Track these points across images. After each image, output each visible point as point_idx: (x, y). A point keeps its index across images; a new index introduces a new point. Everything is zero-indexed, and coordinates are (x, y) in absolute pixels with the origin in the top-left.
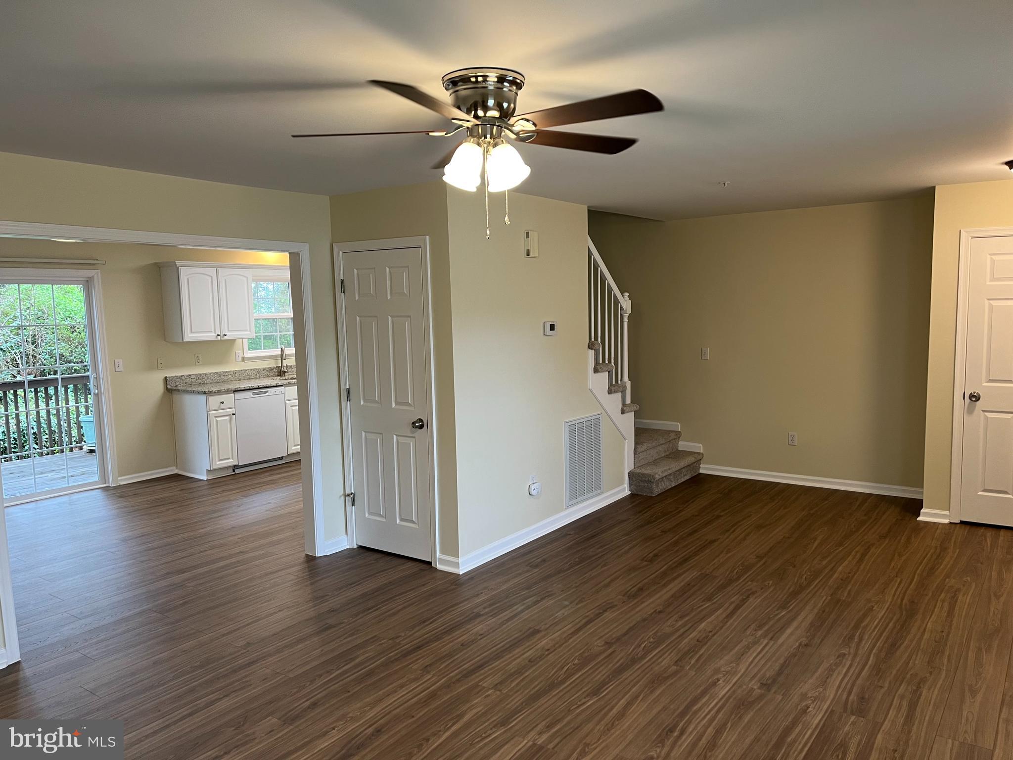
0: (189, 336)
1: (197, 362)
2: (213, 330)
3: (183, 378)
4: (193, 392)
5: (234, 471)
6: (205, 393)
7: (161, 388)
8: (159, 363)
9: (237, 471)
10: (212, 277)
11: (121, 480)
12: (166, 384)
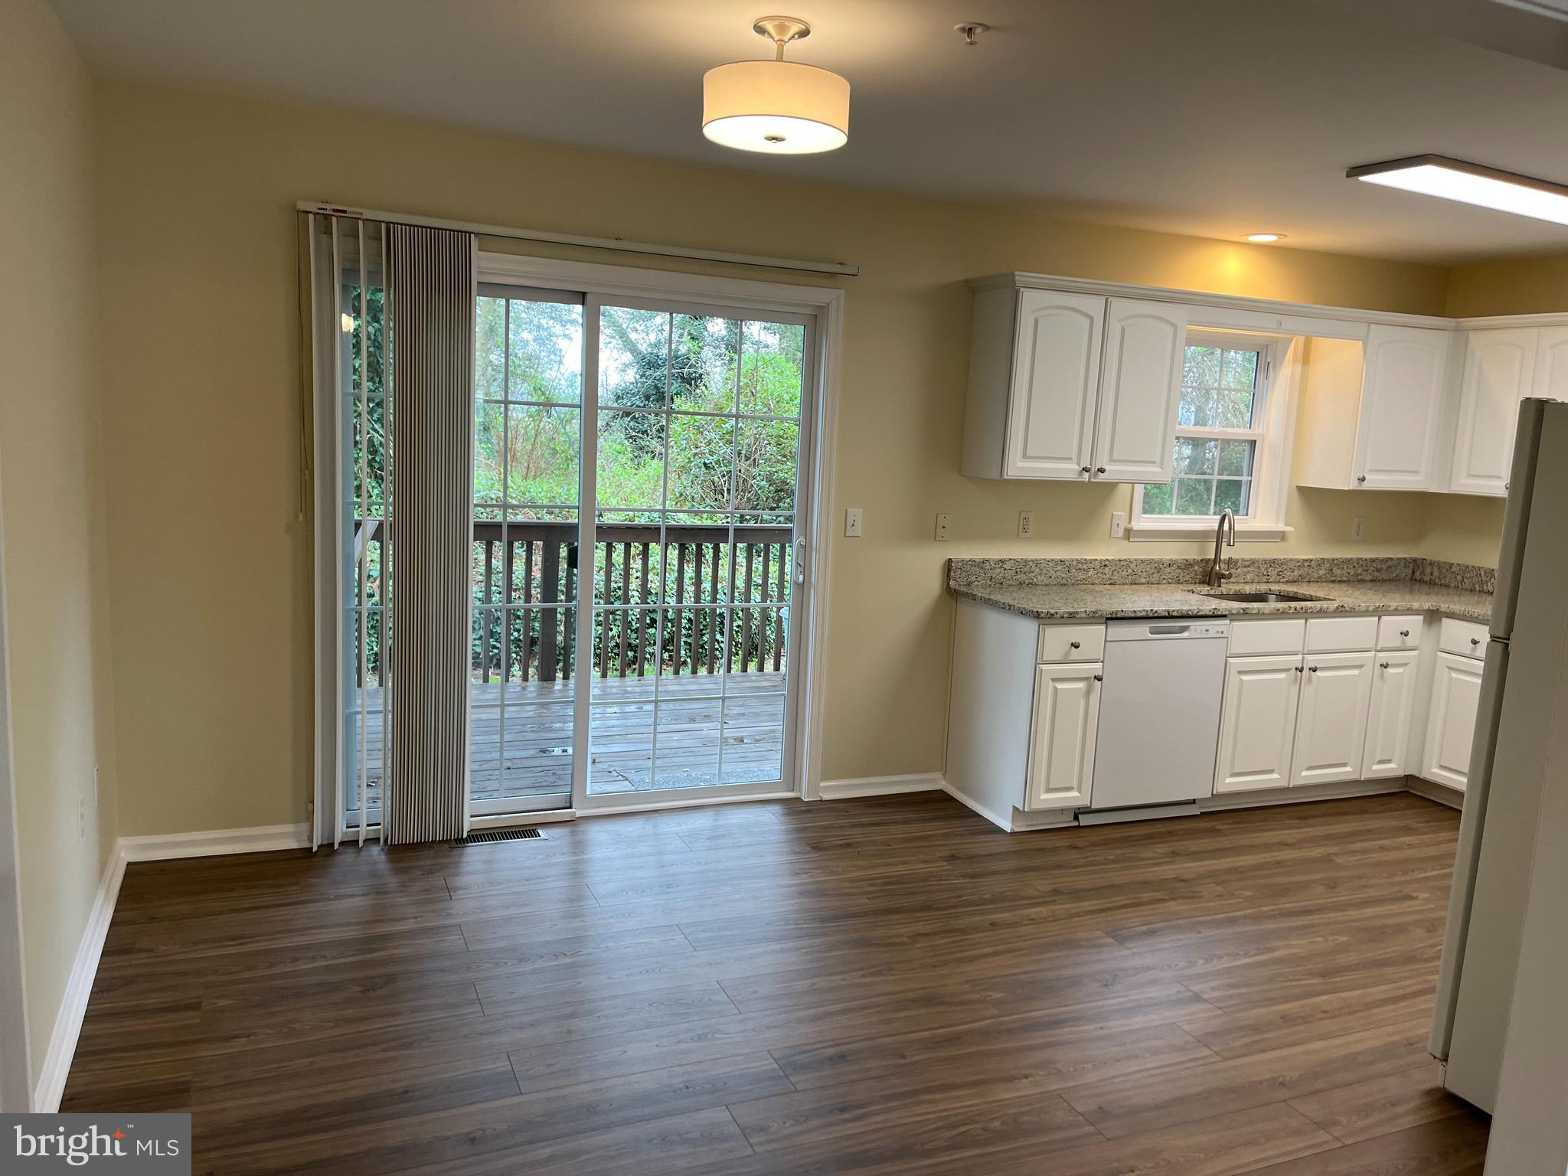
0: (1018, 467)
1: (1022, 531)
2: (1074, 456)
3: (987, 566)
4: (1007, 608)
5: (1076, 818)
6: (1037, 616)
7: (932, 584)
8: (940, 526)
9: (1085, 820)
10: (1092, 319)
11: (826, 789)
12: (948, 576)
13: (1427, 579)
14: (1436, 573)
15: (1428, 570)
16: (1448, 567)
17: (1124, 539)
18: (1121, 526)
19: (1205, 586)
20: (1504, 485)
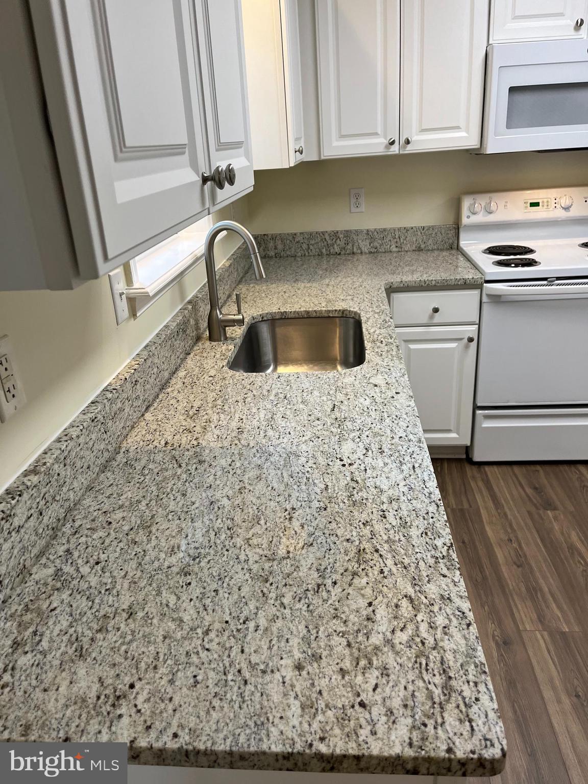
13: (272, 253)
14: (280, 247)
15: (271, 244)
16: (291, 238)
17: (130, 318)
18: (124, 297)
19: (208, 343)
20: (386, 142)
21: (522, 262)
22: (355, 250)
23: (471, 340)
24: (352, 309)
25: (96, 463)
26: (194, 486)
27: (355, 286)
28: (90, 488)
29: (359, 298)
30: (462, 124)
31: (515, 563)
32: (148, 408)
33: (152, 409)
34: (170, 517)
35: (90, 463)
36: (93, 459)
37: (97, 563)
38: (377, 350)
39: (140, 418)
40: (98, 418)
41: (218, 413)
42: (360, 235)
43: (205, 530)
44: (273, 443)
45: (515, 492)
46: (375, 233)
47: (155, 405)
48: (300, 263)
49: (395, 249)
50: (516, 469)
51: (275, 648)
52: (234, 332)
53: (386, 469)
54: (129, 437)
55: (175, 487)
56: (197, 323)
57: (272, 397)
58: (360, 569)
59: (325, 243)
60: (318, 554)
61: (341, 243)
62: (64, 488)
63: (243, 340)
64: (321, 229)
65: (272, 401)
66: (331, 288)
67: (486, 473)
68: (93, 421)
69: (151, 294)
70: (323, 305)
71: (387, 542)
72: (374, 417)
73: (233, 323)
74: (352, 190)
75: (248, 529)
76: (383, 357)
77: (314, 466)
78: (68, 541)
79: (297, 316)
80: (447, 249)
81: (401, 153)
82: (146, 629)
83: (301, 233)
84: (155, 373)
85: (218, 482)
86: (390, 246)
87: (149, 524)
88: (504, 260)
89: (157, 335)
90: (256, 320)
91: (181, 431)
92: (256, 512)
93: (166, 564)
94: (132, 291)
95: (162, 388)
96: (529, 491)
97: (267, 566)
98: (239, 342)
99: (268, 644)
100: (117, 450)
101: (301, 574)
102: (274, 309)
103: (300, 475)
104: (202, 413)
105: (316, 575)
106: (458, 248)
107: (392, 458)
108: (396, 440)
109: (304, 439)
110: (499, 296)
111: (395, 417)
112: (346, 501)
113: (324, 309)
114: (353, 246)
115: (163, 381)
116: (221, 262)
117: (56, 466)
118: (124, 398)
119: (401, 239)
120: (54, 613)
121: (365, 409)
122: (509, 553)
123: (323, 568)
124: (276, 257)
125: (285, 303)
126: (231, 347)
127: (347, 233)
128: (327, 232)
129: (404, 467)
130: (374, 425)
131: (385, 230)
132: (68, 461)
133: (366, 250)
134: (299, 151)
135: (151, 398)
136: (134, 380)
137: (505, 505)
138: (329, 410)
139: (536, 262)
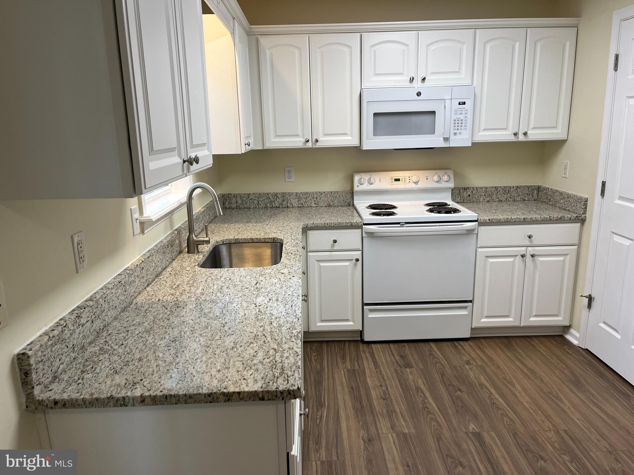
17: (140, 234)
18: (138, 221)
19: (186, 255)
20: (303, 140)
21: (387, 213)
22: (289, 205)
23: (357, 260)
24: (279, 238)
25: (120, 306)
26: (174, 316)
27: (284, 225)
28: (116, 318)
29: (285, 231)
30: (348, 132)
31: (382, 398)
32: (148, 285)
33: (151, 286)
34: (161, 328)
35: (116, 305)
36: (118, 303)
37: (122, 345)
38: (288, 257)
39: (143, 289)
40: (122, 282)
41: (190, 287)
42: (292, 196)
43: (179, 332)
44: (220, 299)
45: (388, 359)
46: (301, 195)
47: (153, 284)
48: (252, 212)
49: (314, 205)
50: (392, 345)
51: (209, 366)
52: (203, 249)
53: (278, 307)
54: (137, 297)
55: (163, 317)
56: (180, 242)
57: (222, 279)
58: (254, 341)
59: (269, 200)
60: (235, 338)
61: (280, 200)
62: (103, 313)
63: (209, 254)
64: (267, 191)
65: (222, 281)
66: (269, 226)
67: (372, 348)
68: (119, 283)
69: (154, 220)
70: (262, 235)
71: (270, 332)
72: (277, 287)
73: (203, 242)
74: (286, 168)
75: (201, 331)
76: (291, 261)
77: (240, 307)
78: (106, 338)
79: (245, 241)
80: (347, 206)
81: (313, 147)
82: (148, 364)
83: (253, 194)
84: (154, 266)
85: (187, 314)
86: (311, 203)
87: (149, 330)
88: (376, 212)
89: (155, 246)
90: (219, 243)
91: (168, 295)
92: (207, 325)
93: (158, 344)
94: (142, 218)
95: (157, 276)
96: (397, 358)
97: (209, 342)
98: (207, 254)
99: (206, 365)
100: (131, 303)
101: (225, 344)
102: (231, 237)
103: (232, 310)
104: (180, 287)
105: (233, 344)
106: (353, 205)
107: (282, 303)
108: (287, 295)
109: (237, 296)
110: (373, 233)
111: (289, 286)
112: (254, 319)
113: (262, 237)
114: (287, 202)
115: (158, 273)
116: (197, 209)
117: (101, 300)
118: (135, 276)
119: (318, 199)
120: (101, 361)
121: (274, 284)
122: (380, 393)
123: (236, 342)
124: (237, 208)
125: (239, 233)
126: (201, 256)
127: (284, 195)
128: (270, 193)
129: (287, 306)
130: (277, 290)
131: (307, 193)
132: (106, 299)
133: (296, 205)
134: (247, 144)
135: (150, 280)
136: (141, 267)
137: (381, 366)
138: (254, 284)
139: (395, 213)
